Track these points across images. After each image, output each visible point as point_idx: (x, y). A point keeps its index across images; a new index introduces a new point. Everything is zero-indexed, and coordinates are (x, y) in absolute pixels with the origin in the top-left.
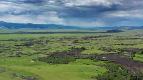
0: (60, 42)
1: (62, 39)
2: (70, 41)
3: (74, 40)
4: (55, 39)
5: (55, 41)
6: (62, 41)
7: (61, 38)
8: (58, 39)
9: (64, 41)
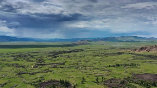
0: (13, 65)
1: (16, 57)
2: (30, 61)
3: (37, 60)
4: (4, 58)
5: (3, 62)
6: (17, 62)
7: (15, 55)
8: (10, 59)
9: (20, 62)
